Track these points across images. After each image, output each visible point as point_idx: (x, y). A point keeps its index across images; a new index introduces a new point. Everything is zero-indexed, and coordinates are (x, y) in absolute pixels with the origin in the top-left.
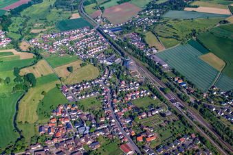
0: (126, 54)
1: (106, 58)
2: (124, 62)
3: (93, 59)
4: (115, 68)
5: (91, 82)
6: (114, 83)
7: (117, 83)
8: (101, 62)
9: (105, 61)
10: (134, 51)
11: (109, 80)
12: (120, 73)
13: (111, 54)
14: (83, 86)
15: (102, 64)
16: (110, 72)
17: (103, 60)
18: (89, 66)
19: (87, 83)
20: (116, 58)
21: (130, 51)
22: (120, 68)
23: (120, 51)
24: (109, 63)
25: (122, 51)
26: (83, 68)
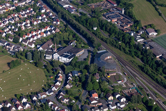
0: (96, 41)
1: (59, 49)
2: (94, 57)
3: (32, 53)
4: (77, 69)
5: (31, 97)
6: (77, 98)
7: (83, 98)
8: (49, 57)
9: (56, 56)
10: (113, 36)
11: (67, 92)
12: (87, 77)
13: (68, 42)
14: (16, 106)
15: (52, 62)
16: (67, 76)
17: (52, 53)
18: (26, 67)
19: (24, 100)
20: (77, 49)
21: (105, 35)
22: (87, 68)
23: (85, 36)
24: (64, 60)
25: (90, 35)
26: (14, 70)
